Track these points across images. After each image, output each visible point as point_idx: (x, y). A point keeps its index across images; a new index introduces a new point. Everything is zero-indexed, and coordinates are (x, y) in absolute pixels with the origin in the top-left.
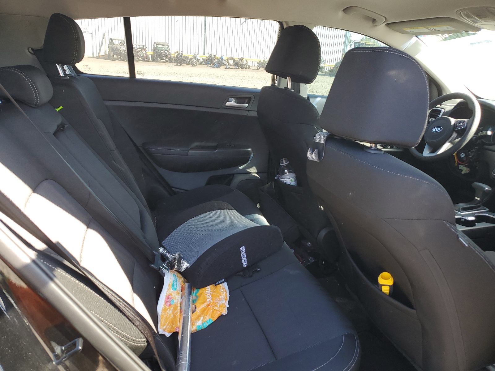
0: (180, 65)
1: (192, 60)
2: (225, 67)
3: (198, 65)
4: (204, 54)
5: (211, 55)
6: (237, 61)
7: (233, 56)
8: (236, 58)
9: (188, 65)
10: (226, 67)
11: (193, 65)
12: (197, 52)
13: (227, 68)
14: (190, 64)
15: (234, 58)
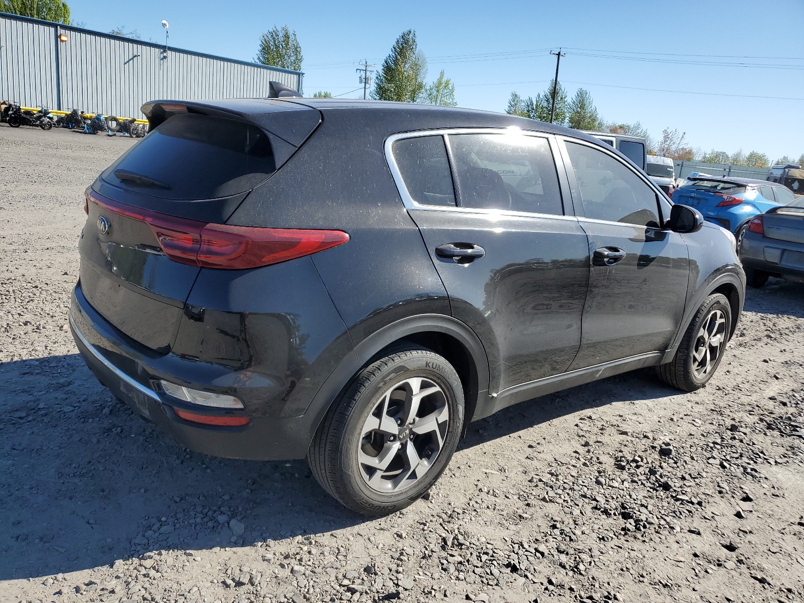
0: (17, 127)
1: (41, 120)
2: (105, 133)
3: (53, 128)
4: (60, 109)
5: (75, 112)
6: (124, 123)
7: (114, 115)
8: (121, 118)
9: (34, 127)
10: (108, 133)
11: (43, 126)
12: (44, 104)
13: (109, 135)
14: (37, 126)
15: (118, 117)
